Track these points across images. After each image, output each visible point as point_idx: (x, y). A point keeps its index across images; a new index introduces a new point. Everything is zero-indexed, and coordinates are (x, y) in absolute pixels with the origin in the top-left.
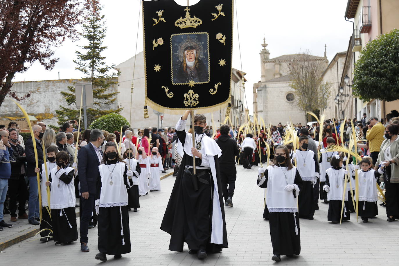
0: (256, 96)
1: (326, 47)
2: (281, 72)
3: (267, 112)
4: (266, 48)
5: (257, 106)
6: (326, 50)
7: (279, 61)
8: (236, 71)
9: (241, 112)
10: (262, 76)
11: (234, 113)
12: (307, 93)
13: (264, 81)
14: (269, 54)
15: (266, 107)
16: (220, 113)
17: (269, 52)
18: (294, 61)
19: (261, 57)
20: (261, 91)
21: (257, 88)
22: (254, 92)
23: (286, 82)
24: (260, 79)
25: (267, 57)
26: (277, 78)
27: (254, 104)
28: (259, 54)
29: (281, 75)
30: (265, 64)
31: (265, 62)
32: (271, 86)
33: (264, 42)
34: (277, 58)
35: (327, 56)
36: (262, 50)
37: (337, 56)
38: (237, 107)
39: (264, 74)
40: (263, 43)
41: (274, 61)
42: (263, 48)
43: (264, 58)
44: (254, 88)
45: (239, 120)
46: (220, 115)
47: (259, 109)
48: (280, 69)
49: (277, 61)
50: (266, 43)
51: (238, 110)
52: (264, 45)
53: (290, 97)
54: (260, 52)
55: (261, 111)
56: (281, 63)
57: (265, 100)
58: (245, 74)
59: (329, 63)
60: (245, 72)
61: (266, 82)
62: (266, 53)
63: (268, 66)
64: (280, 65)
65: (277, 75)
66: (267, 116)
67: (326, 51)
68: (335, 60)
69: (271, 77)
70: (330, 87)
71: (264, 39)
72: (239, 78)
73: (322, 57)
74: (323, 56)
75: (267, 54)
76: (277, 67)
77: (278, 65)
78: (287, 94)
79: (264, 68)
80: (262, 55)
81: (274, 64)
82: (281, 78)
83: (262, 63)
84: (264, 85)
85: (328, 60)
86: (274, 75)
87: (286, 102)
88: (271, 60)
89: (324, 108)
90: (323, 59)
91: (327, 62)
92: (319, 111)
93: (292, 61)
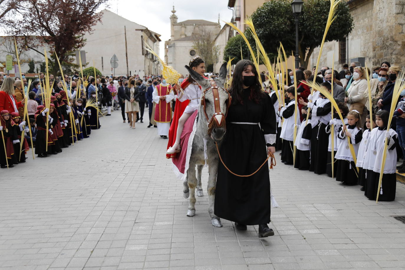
0: (167, 51)
1: (219, 15)
2: (186, 33)
3: (175, 64)
4: (175, 14)
5: (167, 59)
6: (219, 17)
7: (185, 25)
8: (154, 34)
9: (157, 64)
10: (172, 36)
11: (153, 65)
12: (204, 53)
13: (173, 40)
14: (177, 18)
15: (174, 60)
16: (145, 65)
17: (177, 17)
18: (196, 25)
19: (171, 21)
20: (171, 48)
21: (168, 45)
22: (166, 48)
23: (189, 41)
24: (170, 38)
25: (175, 21)
26: (183, 38)
27: (166, 57)
28: (170, 19)
29: (186, 35)
30: (174, 27)
31: (174, 25)
32: (178, 44)
33: (174, 9)
34: (182, 22)
35: (220, 22)
36: (172, 16)
37: (226, 26)
38: (155, 61)
39: (173, 34)
40: (172, 10)
41: (181, 24)
42: (173, 14)
43: (173, 22)
44: (165, 44)
45: (156, 69)
46: (145, 67)
47: (169, 61)
48: (185, 31)
49: (183, 24)
50: (175, 10)
51: (156, 63)
52: (174, 12)
53: (192, 53)
54: (170, 17)
55: (171, 63)
56: (186, 26)
57: (174, 54)
58: (160, 36)
59: (221, 28)
60: (160, 34)
61: (175, 41)
62: (175, 18)
63: (177, 28)
64: (185, 27)
65: (183, 35)
67: (220, 19)
68: (224, 28)
69: (178, 37)
70: (220, 49)
71: (174, 7)
72: (156, 39)
73: (216, 23)
74: (217, 22)
75: (176, 19)
76: (183, 29)
77: (184, 28)
78: (190, 51)
79: (173, 29)
80: (172, 19)
81: (181, 26)
82: (187, 38)
83: (171, 26)
84: (173, 43)
85: (220, 26)
86: (181, 35)
87: (190, 56)
88: (179, 23)
89: (217, 62)
90: (217, 25)
91: (220, 27)
92: (213, 65)
93: (194, 25)
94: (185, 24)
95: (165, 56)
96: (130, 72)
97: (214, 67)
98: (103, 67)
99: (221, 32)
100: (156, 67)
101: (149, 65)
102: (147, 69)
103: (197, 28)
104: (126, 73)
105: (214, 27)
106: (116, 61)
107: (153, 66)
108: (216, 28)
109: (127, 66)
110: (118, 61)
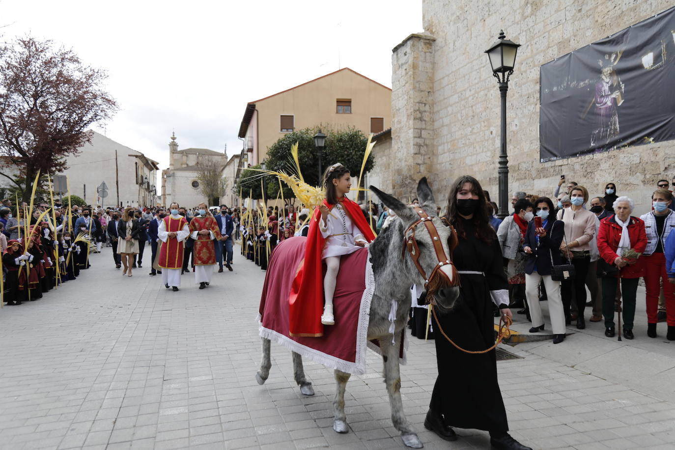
0: (164, 181)
2: (188, 163)
3: (174, 196)
4: (175, 141)
5: (165, 189)
8: (151, 162)
9: (154, 195)
10: (170, 165)
13: (173, 169)
14: (178, 146)
15: (174, 191)
16: (139, 195)
17: (178, 144)
19: (170, 148)
20: (169, 178)
21: (166, 174)
22: (163, 177)
23: (192, 171)
24: (169, 167)
25: (175, 149)
26: (185, 168)
28: (169, 146)
29: (187, 165)
30: (174, 155)
31: (173, 153)
32: (178, 174)
33: (174, 135)
34: (184, 150)
35: (227, 153)
36: (171, 143)
37: (234, 157)
39: (173, 163)
40: (172, 136)
41: (182, 152)
42: (172, 141)
43: (173, 149)
44: (163, 173)
45: (152, 201)
46: (139, 198)
47: (167, 192)
48: (187, 160)
49: (184, 152)
50: (175, 136)
51: (152, 193)
52: (174, 138)
53: (195, 185)
54: (169, 144)
55: (170, 195)
57: (174, 185)
58: (158, 164)
59: (228, 160)
60: (158, 162)
61: (175, 170)
62: (174, 145)
63: (177, 156)
64: (187, 156)
65: (184, 165)
66: (175, 199)
67: (226, 149)
68: (232, 159)
69: (179, 166)
70: (227, 181)
71: (174, 133)
72: (153, 167)
73: (222, 153)
74: (224, 153)
75: (176, 147)
76: (185, 158)
78: (192, 182)
79: (173, 157)
80: (171, 146)
81: (182, 155)
82: (188, 168)
83: (170, 154)
84: (172, 172)
86: (182, 164)
87: (192, 188)
88: (180, 151)
89: (223, 196)
90: (224, 156)
91: (227, 158)
92: (219, 198)
93: (198, 154)
94: (186, 153)
95: (162, 186)
96: (121, 203)
97: (220, 201)
98: (85, 196)
99: (229, 163)
100: (152, 199)
101: (144, 196)
102: (141, 200)
103: (200, 158)
104: (116, 204)
105: (220, 157)
106: (106, 190)
107: (149, 198)
108: (222, 158)
109: (118, 196)
110: (108, 189)
